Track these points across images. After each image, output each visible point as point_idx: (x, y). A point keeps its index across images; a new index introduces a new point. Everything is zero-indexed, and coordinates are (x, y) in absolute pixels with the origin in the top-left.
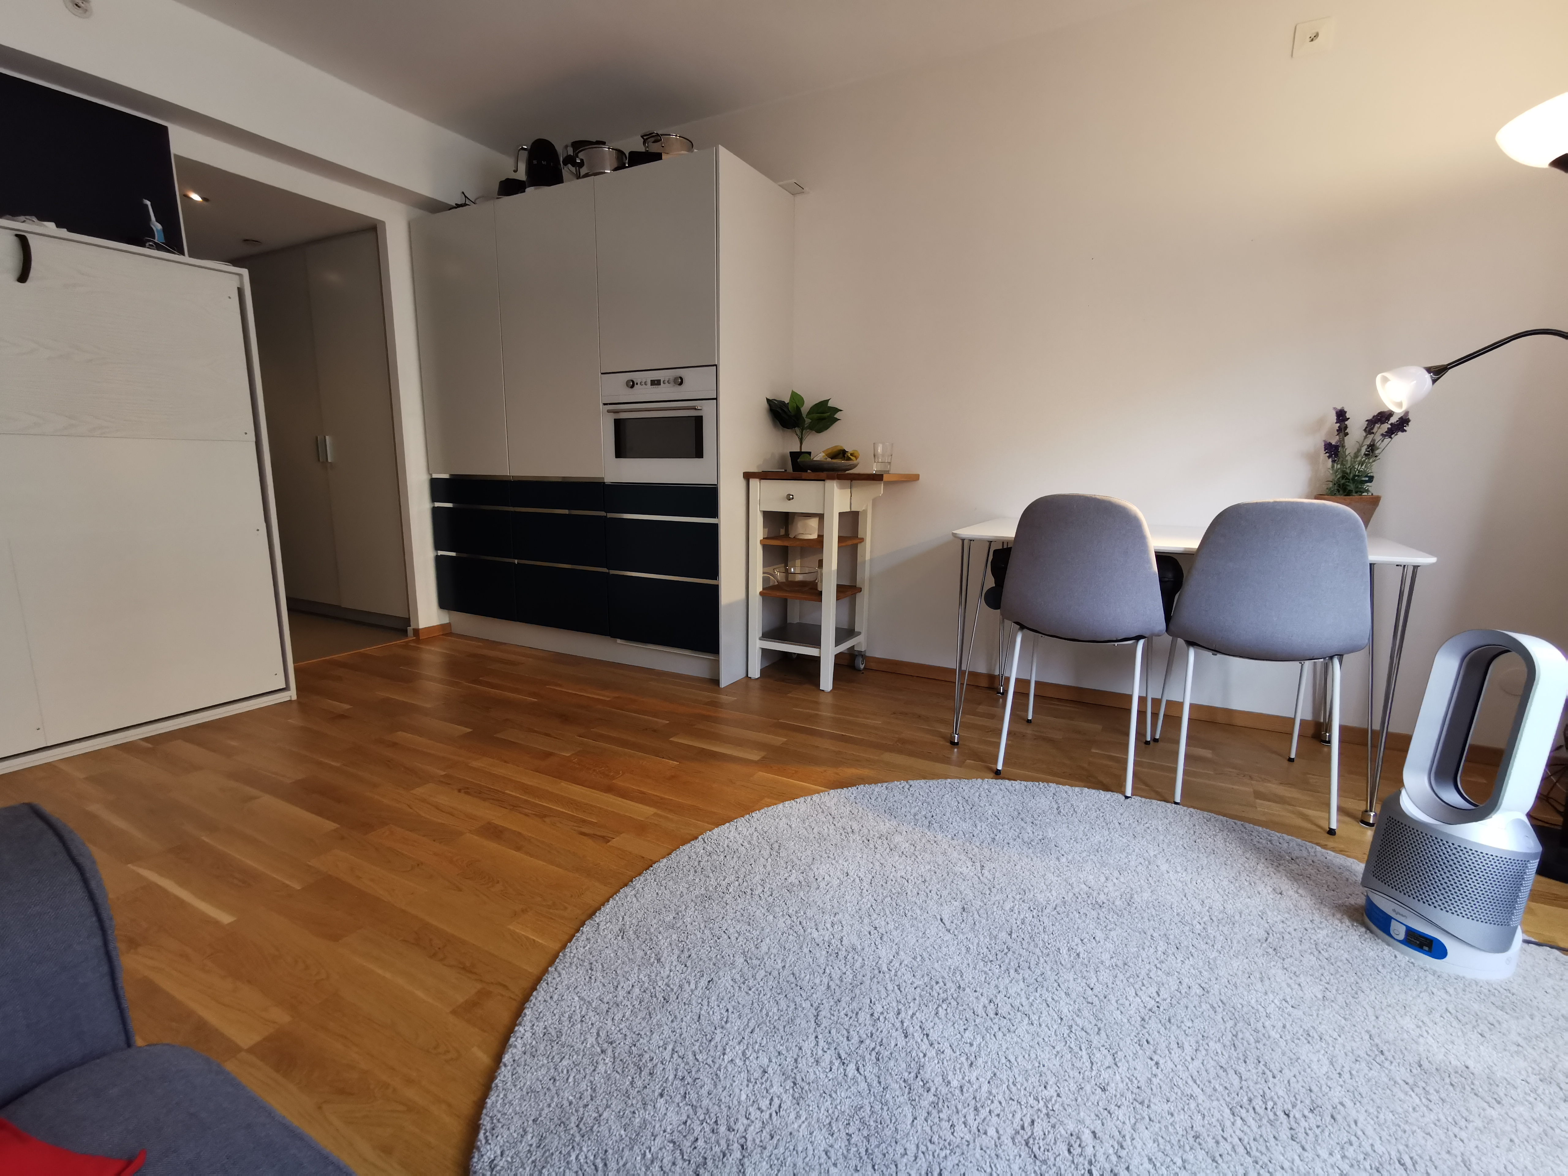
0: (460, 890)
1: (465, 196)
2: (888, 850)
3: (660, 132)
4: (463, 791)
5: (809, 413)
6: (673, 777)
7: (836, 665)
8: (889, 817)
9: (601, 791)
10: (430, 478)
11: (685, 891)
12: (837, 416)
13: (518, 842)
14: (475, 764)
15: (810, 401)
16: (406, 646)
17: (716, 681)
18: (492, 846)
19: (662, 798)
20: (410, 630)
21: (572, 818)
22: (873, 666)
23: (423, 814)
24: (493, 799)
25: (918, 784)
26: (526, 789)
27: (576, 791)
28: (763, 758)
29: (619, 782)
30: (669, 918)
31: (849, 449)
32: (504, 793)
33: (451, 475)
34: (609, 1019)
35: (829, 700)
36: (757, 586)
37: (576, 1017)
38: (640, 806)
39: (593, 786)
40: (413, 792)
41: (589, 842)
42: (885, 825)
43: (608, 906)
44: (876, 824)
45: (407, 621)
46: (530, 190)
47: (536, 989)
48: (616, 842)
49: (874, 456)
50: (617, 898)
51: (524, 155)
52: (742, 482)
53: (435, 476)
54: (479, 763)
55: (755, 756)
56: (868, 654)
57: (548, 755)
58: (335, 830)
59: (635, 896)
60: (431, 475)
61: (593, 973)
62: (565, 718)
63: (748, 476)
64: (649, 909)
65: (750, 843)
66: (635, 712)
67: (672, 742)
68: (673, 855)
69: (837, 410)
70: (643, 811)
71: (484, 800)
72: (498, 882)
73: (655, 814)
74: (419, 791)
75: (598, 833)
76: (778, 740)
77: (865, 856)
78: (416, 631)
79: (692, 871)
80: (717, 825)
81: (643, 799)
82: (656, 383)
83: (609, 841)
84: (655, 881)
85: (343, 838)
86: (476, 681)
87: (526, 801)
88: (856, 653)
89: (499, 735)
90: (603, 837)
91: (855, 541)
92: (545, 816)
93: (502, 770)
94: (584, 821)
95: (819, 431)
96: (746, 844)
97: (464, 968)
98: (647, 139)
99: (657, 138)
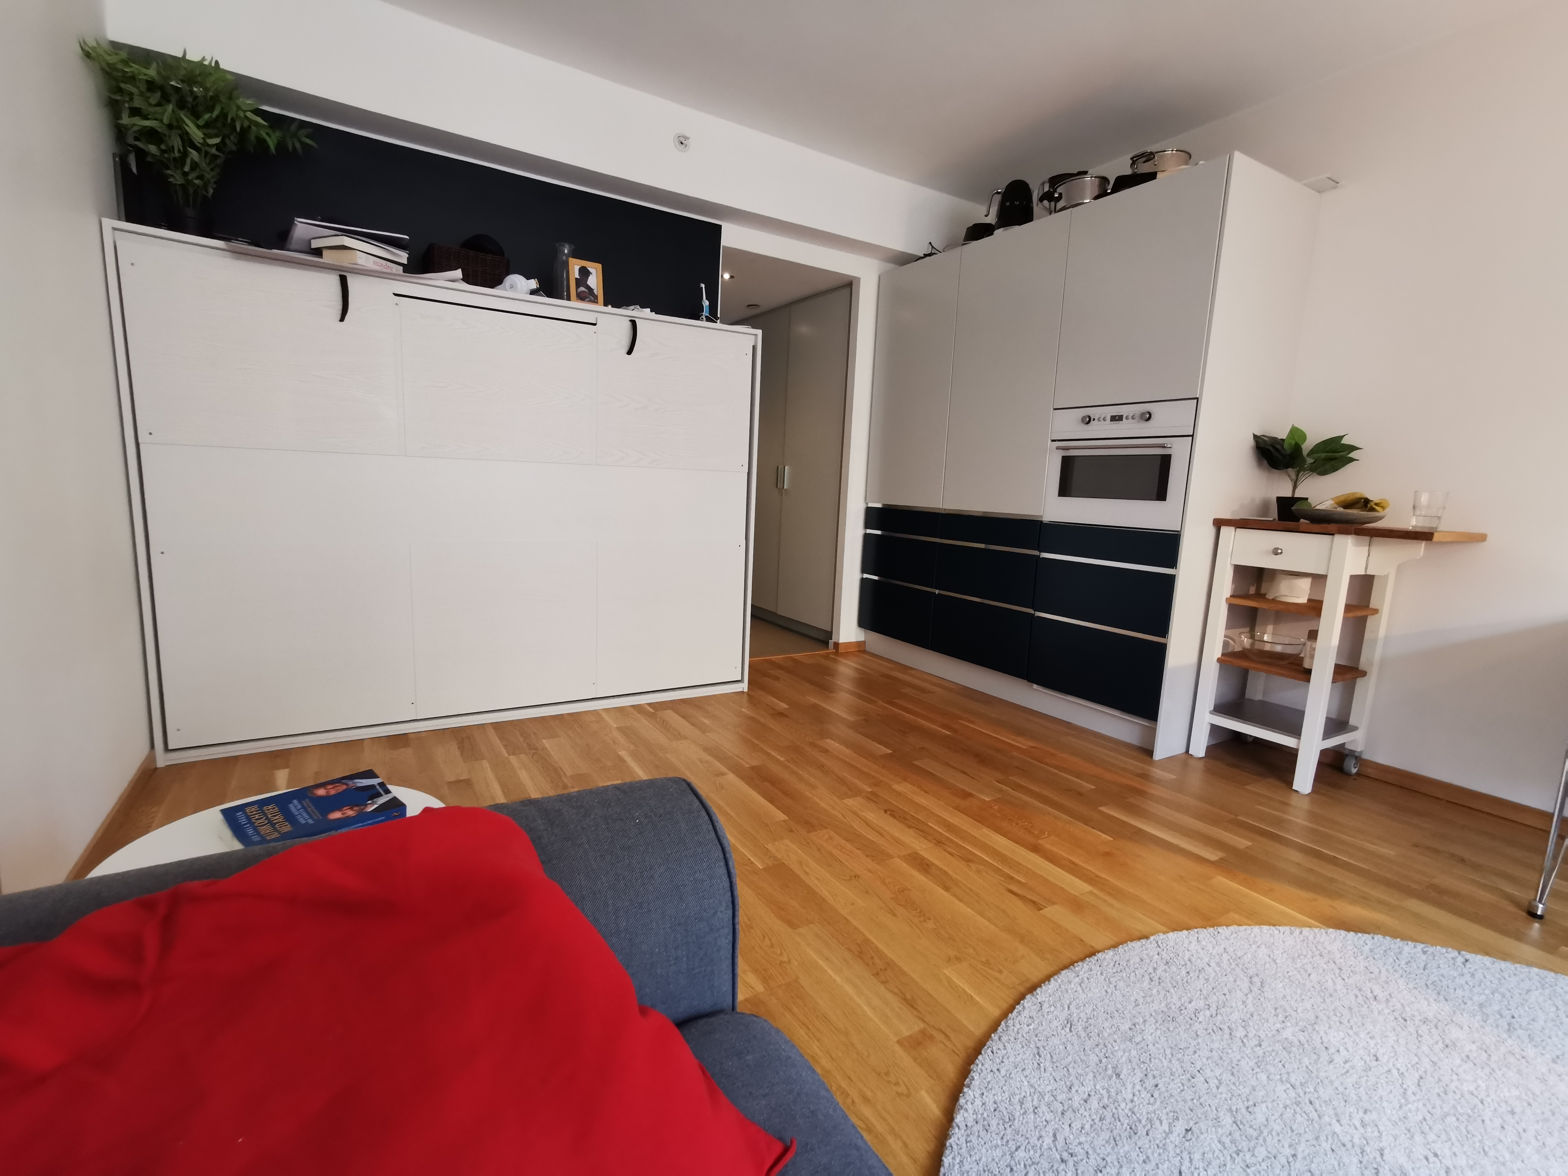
0: (895, 915)
1: (932, 247)
2: (1441, 1045)
3: (1154, 151)
4: (888, 812)
5: (1312, 452)
6: (1107, 854)
7: (1320, 764)
8: (1435, 996)
9: (1027, 848)
10: (866, 506)
11: (1141, 1000)
12: (1352, 455)
13: (946, 882)
14: (897, 787)
15: (1314, 437)
16: (826, 657)
17: (1149, 752)
18: (920, 878)
19: (1097, 876)
20: (831, 642)
21: (997, 871)
22: (1371, 772)
23: (855, 826)
24: (917, 829)
25: (1479, 961)
26: (949, 827)
27: (1000, 842)
28: (1221, 859)
29: (1045, 843)
30: (1125, 1027)
31: (1373, 497)
32: (928, 825)
33: (883, 505)
34: (1066, 1124)
35: (1305, 805)
36: (1215, 650)
37: (1028, 1105)
38: (1073, 878)
39: (1018, 841)
40: (845, 801)
41: (1019, 903)
42: (1430, 1007)
43: (1050, 987)
44: (1413, 999)
45: (829, 634)
46: (998, 232)
47: (981, 1054)
48: (1050, 911)
49: (1414, 507)
50: (1059, 981)
51: (997, 199)
52: (1212, 530)
53: (870, 505)
54: (902, 787)
55: (1212, 855)
56: (1366, 756)
57: (967, 795)
58: (784, 821)
59: (1080, 985)
60: (867, 504)
61: (1042, 1060)
62: (982, 759)
63: (1219, 524)
64: (1098, 1007)
65: (1218, 964)
66: (1056, 767)
67: (1101, 812)
68: (1120, 949)
69: (1353, 448)
70: (1078, 886)
71: (909, 827)
72: (930, 919)
73: (1091, 892)
74: (850, 802)
75: (1029, 897)
76: (1242, 842)
77: (1402, 1041)
78: (837, 645)
79: (1147, 977)
80: (1174, 930)
81: (1074, 870)
82: (1117, 418)
83: (1041, 909)
84: (1102, 974)
85: (791, 831)
86: (890, 703)
87: (948, 838)
88: (1346, 752)
89: (916, 763)
90: (1034, 902)
91: (1364, 613)
92: (970, 861)
93: (922, 800)
94: (1012, 878)
95: (1323, 473)
96: (1213, 964)
97: (905, 1000)
98: (1136, 160)
99: (1149, 157)
